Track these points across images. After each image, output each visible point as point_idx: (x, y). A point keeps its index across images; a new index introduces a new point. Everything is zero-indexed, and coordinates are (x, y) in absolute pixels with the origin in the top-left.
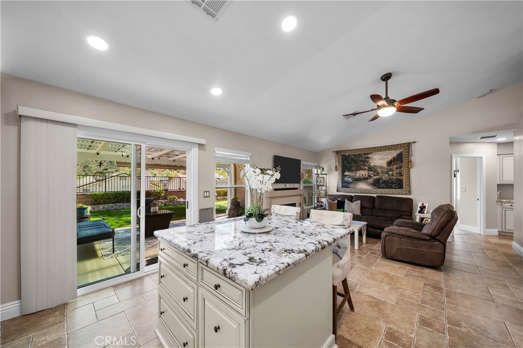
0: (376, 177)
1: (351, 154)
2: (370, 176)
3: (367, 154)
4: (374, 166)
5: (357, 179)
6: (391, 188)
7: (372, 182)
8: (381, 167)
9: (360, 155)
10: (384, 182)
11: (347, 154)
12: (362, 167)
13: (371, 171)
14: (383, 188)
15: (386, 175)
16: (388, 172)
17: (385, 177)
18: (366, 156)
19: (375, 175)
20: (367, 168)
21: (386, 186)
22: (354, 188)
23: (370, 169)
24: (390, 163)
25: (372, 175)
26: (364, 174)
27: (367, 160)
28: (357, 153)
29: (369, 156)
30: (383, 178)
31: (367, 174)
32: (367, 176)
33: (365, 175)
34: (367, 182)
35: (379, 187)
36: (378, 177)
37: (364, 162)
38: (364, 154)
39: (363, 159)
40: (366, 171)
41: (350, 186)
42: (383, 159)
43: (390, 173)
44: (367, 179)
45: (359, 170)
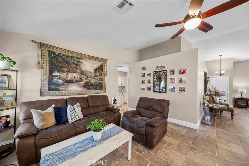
0: (87, 80)
1: (63, 53)
2: (81, 79)
3: (79, 58)
4: (85, 70)
5: (69, 81)
6: (96, 89)
7: (83, 84)
8: (90, 73)
9: (72, 57)
10: (92, 85)
11: (57, 52)
12: (75, 69)
13: (83, 74)
14: (91, 89)
15: (94, 79)
16: (94, 77)
17: (93, 81)
18: (78, 60)
19: (85, 79)
20: (79, 71)
21: (93, 88)
22: (65, 90)
23: (82, 73)
24: (96, 70)
25: (83, 78)
26: (76, 76)
27: (79, 64)
28: (69, 54)
29: (81, 61)
30: (92, 81)
31: (79, 76)
32: (79, 79)
33: (77, 78)
34: (79, 84)
35: (89, 89)
36: (88, 80)
37: (77, 65)
38: (77, 58)
39: (75, 62)
40: (79, 74)
41: (60, 89)
42: (91, 66)
43: (96, 78)
44: (79, 81)
45: (71, 72)
